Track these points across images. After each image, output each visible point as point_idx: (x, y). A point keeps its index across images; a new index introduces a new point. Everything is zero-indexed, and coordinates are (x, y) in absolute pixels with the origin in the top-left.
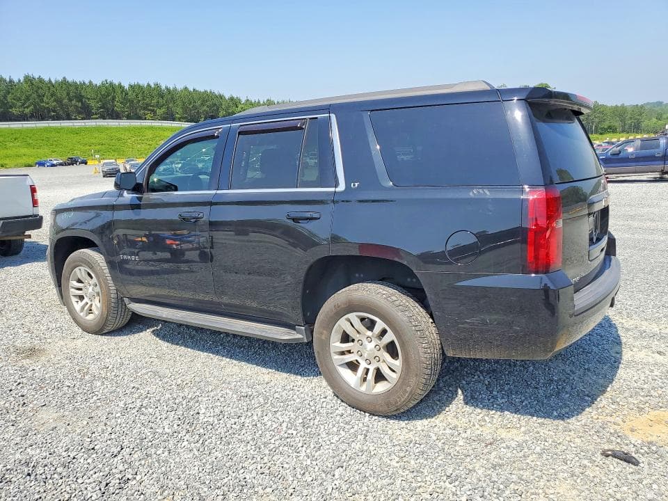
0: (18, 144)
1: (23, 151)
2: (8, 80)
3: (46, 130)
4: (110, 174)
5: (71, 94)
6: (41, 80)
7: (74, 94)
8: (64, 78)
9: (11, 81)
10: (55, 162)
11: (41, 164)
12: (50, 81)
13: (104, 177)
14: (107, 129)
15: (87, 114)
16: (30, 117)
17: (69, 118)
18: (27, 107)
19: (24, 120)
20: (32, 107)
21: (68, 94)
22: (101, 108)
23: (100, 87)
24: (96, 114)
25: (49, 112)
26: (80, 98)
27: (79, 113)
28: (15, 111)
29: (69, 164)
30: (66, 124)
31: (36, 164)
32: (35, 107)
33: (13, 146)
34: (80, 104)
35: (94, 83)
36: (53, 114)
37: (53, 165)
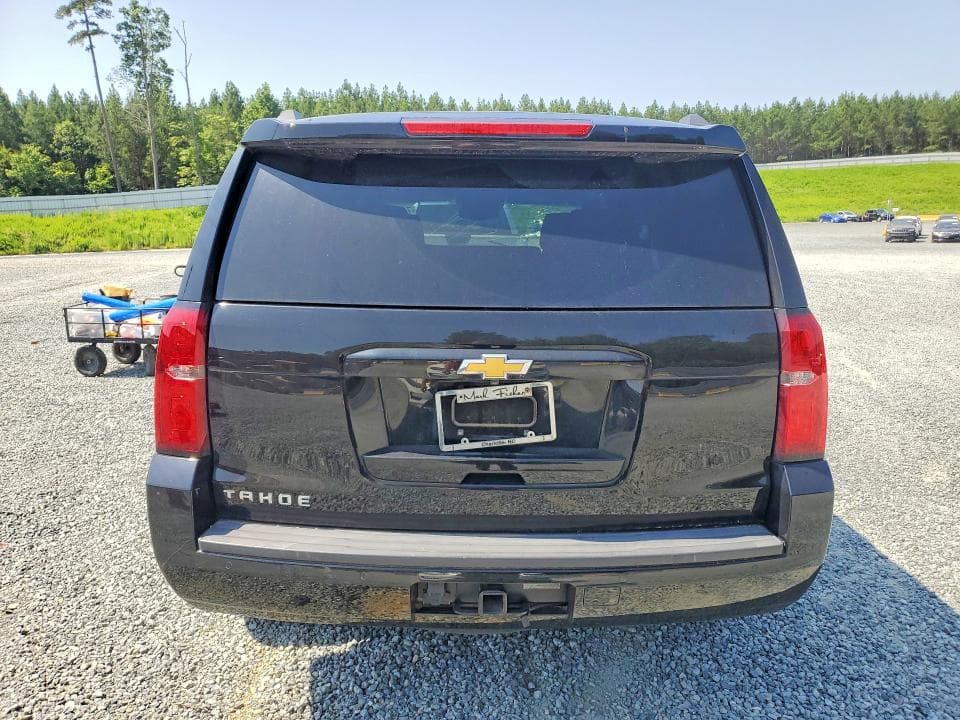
0: (810, 190)
1: (811, 200)
2: (817, 103)
3: (852, 170)
4: (896, 237)
5: (902, 115)
6: (862, 100)
7: (905, 116)
8: (897, 93)
9: (822, 105)
10: (846, 217)
11: (827, 218)
12: (875, 100)
13: (887, 241)
14: (945, 166)
15: (918, 143)
16: (836, 153)
17: (889, 150)
18: (833, 140)
19: (826, 157)
20: (841, 138)
21: (896, 116)
22: (943, 134)
23: (949, 102)
24: (933, 144)
25: (862, 145)
26: (912, 120)
27: (906, 143)
28: (815, 146)
29: (866, 220)
30: (883, 162)
31: (820, 218)
32: (845, 138)
33: (802, 194)
34: (910, 131)
35: (941, 96)
36: (867, 147)
37: (842, 221)
